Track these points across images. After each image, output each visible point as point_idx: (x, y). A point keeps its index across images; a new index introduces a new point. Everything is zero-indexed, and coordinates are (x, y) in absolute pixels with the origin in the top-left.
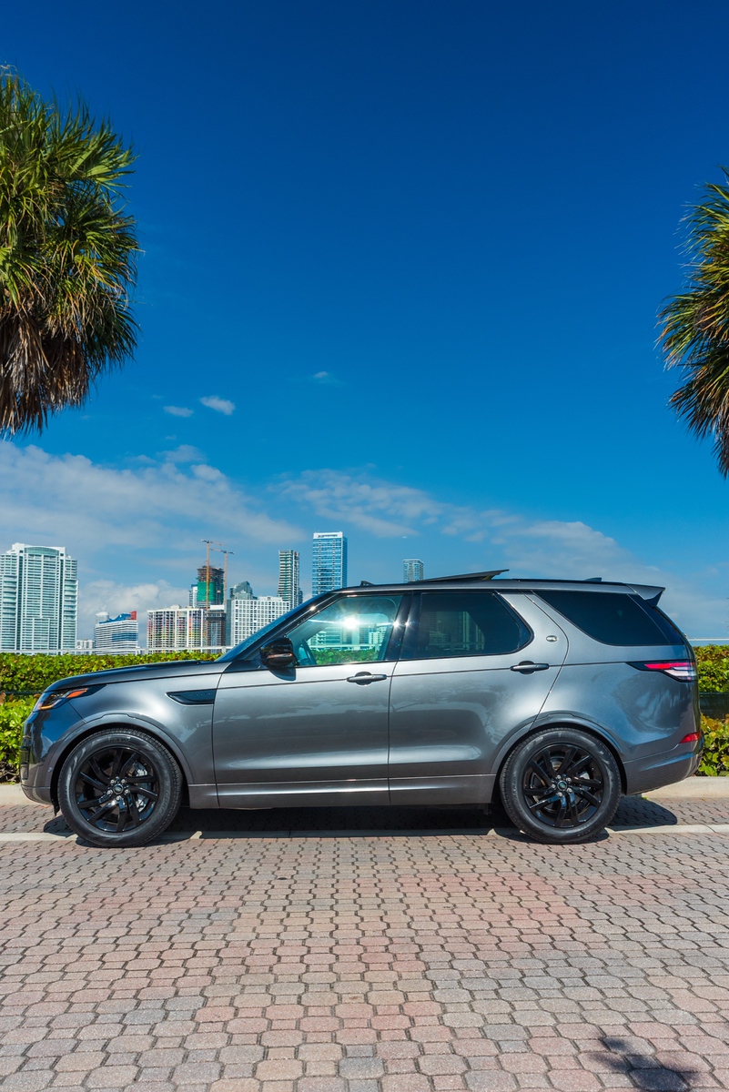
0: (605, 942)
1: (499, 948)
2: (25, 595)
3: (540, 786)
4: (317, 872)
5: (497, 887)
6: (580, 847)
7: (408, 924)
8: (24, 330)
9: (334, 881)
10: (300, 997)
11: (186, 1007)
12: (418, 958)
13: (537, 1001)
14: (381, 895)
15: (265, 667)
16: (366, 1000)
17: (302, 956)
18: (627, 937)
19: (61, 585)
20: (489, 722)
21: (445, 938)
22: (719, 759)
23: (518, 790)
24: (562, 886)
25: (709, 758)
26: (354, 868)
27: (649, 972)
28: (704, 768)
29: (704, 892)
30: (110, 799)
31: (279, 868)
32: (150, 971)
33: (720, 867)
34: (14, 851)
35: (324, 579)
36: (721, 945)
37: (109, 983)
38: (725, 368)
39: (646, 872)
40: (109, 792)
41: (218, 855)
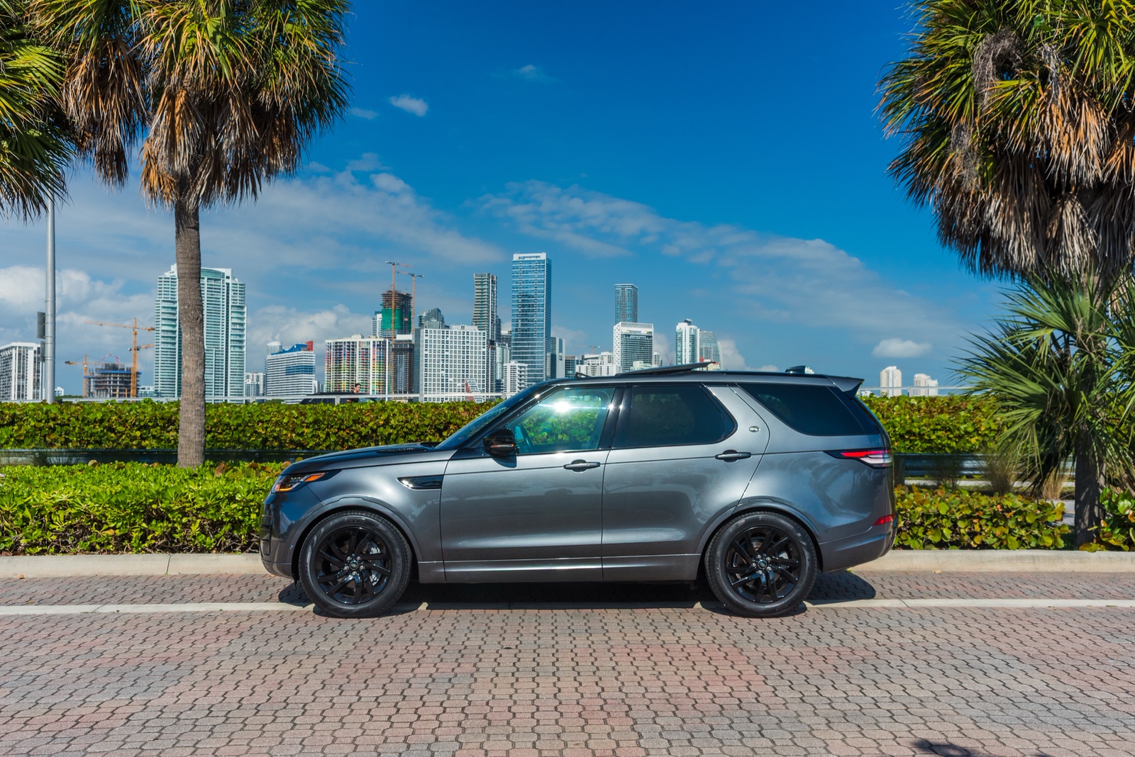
0: (783, 704)
1: (695, 708)
3: (742, 565)
4: (538, 642)
5: (699, 657)
6: (778, 620)
7: (620, 688)
8: (234, 101)
9: (554, 651)
10: (534, 743)
11: (446, 750)
12: (627, 715)
14: (596, 663)
15: (488, 455)
16: (587, 746)
17: (533, 713)
18: (803, 700)
19: (228, 312)
20: (697, 504)
21: (650, 700)
22: (924, 533)
23: (721, 568)
24: (756, 656)
25: (915, 532)
26: (571, 639)
27: (814, 727)
28: (910, 542)
29: (879, 663)
30: (347, 575)
31: (504, 639)
32: (411, 723)
33: (901, 640)
34: (261, 621)
35: (525, 306)
36: (879, 707)
37: (380, 732)
38: (943, 141)
39: (833, 645)
40: (346, 568)
41: (446, 625)
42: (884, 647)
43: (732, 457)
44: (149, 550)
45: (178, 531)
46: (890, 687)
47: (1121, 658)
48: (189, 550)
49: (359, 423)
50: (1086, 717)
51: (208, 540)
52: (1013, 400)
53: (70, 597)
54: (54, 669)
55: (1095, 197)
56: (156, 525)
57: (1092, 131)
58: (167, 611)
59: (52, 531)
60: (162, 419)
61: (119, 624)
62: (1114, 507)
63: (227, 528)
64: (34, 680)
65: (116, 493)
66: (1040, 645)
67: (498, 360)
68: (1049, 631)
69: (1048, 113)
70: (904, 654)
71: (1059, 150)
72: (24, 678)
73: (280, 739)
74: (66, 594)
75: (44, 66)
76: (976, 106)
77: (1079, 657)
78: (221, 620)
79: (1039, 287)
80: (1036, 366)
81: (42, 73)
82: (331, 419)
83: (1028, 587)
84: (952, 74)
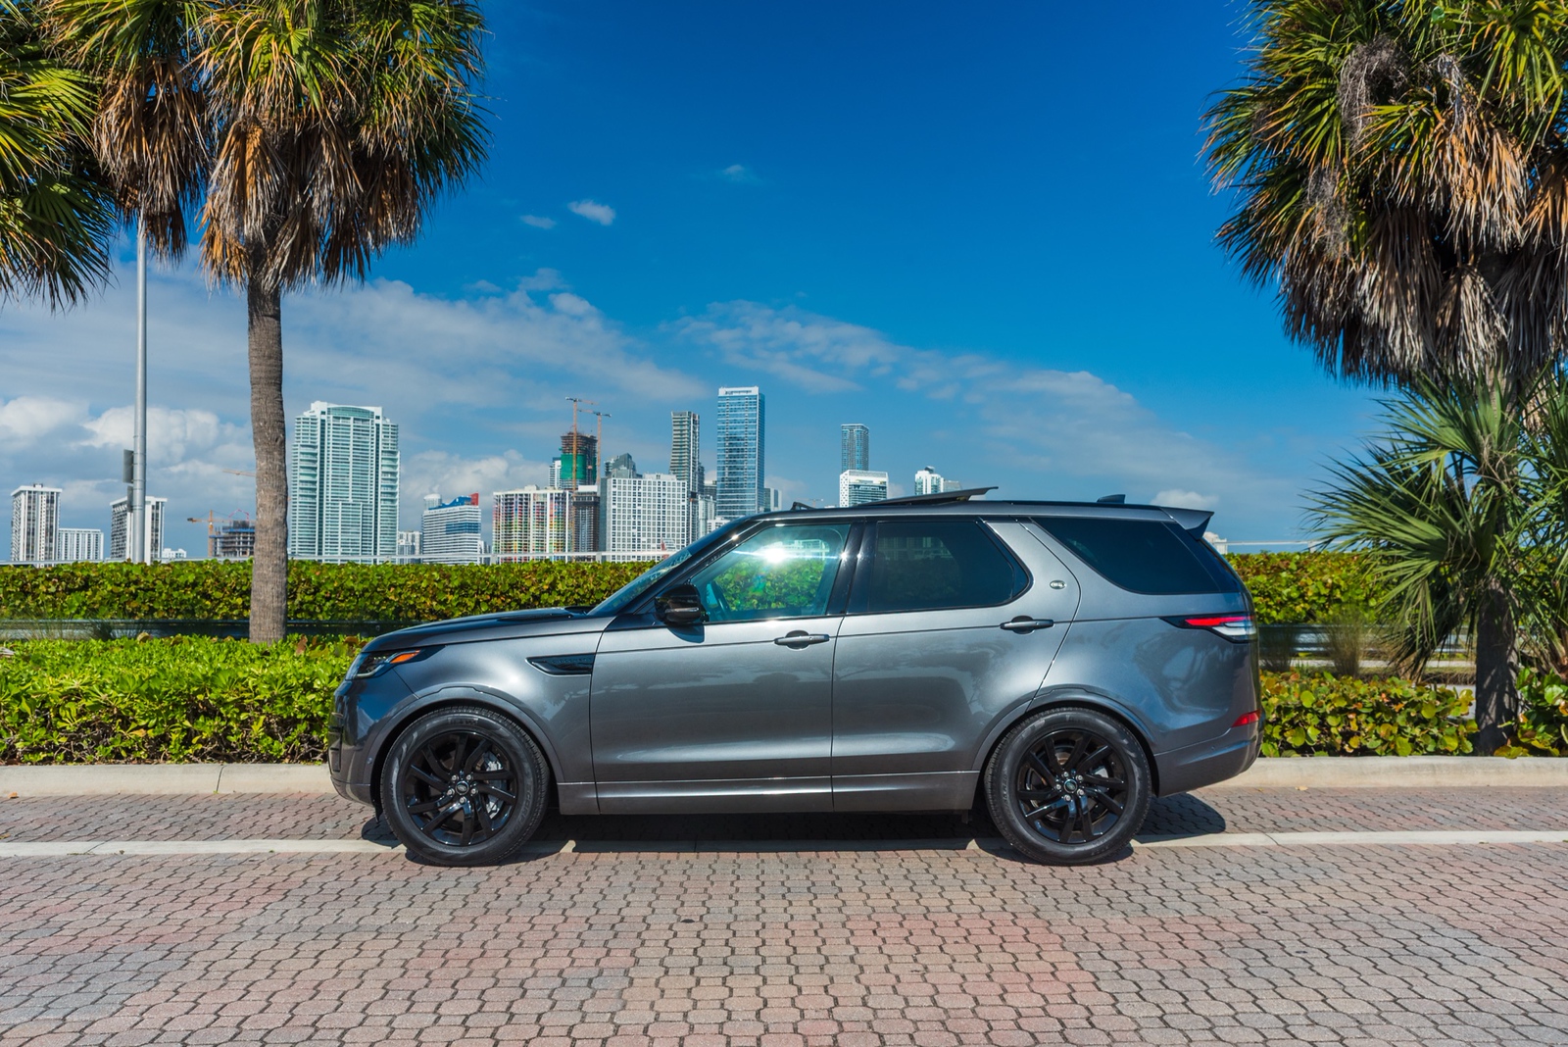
0: (1136, 1030)
1: (989, 1041)
2: (329, 472)
3: (1039, 787)
4: (736, 910)
5: (984, 938)
6: (1095, 869)
7: (863, 998)
8: (328, 141)
9: (759, 926)
14: (825, 950)
15: (662, 624)
18: (1165, 1023)
19: (377, 458)
20: (975, 698)
21: (915, 1022)
22: (1281, 734)
23: (1010, 792)
24: (1073, 934)
25: (1268, 733)
26: (786, 903)
29: (1268, 947)
30: (452, 802)
31: (683, 904)
33: (1289, 904)
34: (323, 871)
35: (734, 449)
36: (1294, 1037)
38: (1295, 194)
39: (1186, 913)
40: (450, 792)
41: (598, 880)
42: (1264, 917)
43: (1025, 627)
44: (194, 758)
45: (233, 732)
48: (250, 759)
49: (517, 588)
51: (276, 744)
52: (1398, 547)
53: (65, 829)
55: (1502, 271)
56: (203, 724)
57: (1509, 173)
58: (193, 852)
59: (59, 730)
61: (113, 874)
62: (1537, 695)
63: (302, 727)
65: (148, 679)
66: (1499, 910)
67: (700, 516)
68: (1502, 885)
69: (1448, 148)
70: (1300, 927)
71: (1461, 200)
74: (60, 824)
75: (68, 95)
76: (1343, 142)
78: (266, 869)
79: (1426, 390)
80: (1428, 500)
81: (65, 104)
82: (482, 582)
83: (1436, 810)
84: (1310, 99)
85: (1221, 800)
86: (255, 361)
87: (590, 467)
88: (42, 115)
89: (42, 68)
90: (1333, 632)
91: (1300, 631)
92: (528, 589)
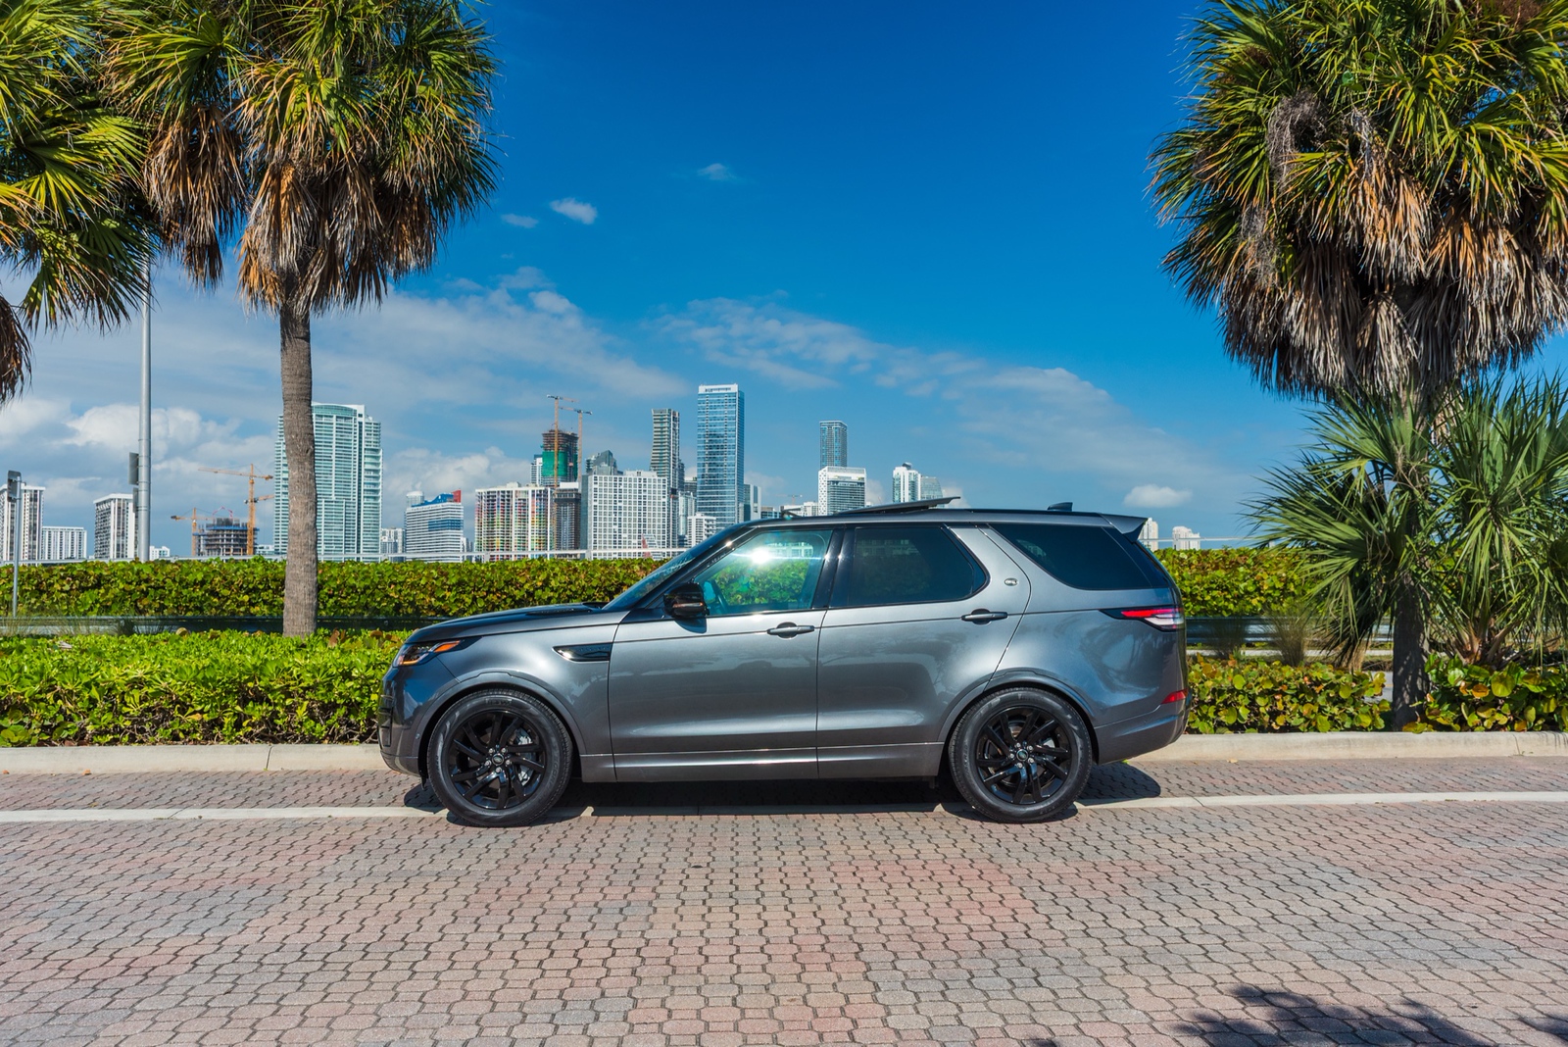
0: (1063, 940)
1: (946, 947)
3: (996, 756)
4: (737, 858)
5: (945, 877)
6: (1043, 826)
7: (845, 920)
8: (353, 180)
9: (757, 870)
10: (734, 999)
11: (616, 1009)
12: (858, 958)
13: (985, 1003)
14: (813, 887)
15: (670, 617)
16: (805, 1002)
17: (732, 956)
18: (1087, 934)
19: (360, 456)
20: (939, 680)
21: (887, 936)
22: (1216, 713)
23: (970, 761)
24: (1019, 875)
25: (1204, 712)
26: (779, 853)
27: (1107, 971)
28: (1199, 724)
29: (1180, 882)
30: (489, 771)
31: (691, 854)
32: (569, 971)
33: (1203, 850)
34: (379, 831)
35: (714, 448)
36: (1187, 942)
37: (528, 983)
38: (1230, 228)
39: (1116, 858)
40: (488, 763)
41: (617, 836)
42: (1181, 860)
43: (983, 618)
44: (244, 740)
45: (280, 715)
46: (1199, 913)
47: (1478, 868)
48: (294, 740)
49: (512, 585)
50: (1454, 949)
51: (318, 726)
52: (1323, 547)
53: (144, 799)
54: (109, 893)
55: (1414, 298)
56: (253, 709)
57: (1413, 215)
58: (261, 817)
59: (125, 715)
60: (275, 580)
61: (199, 833)
62: (1442, 678)
63: (341, 712)
64: (81, 909)
65: (204, 668)
66: (1375, 852)
67: (681, 513)
68: (1383, 834)
69: (1360, 192)
70: (1208, 867)
71: (1373, 238)
72: (68, 905)
73: (393, 993)
74: (138, 794)
75: (122, 141)
76: (1271, 184)
77: (1426, 867)
78: (329, 830)
79: (1348, 406)
80: (1350, 505)
81: (119, 149)
82: (478, 579)
83: (1347, 778)
84: (1241, 146)
85: (1160, 772)
86: (287, 379)
87: (571, 464)
88: (99, 160)
89: (98, 115)
90: (1279, 623)
91: (1248, 623)
92: (522, 586)
